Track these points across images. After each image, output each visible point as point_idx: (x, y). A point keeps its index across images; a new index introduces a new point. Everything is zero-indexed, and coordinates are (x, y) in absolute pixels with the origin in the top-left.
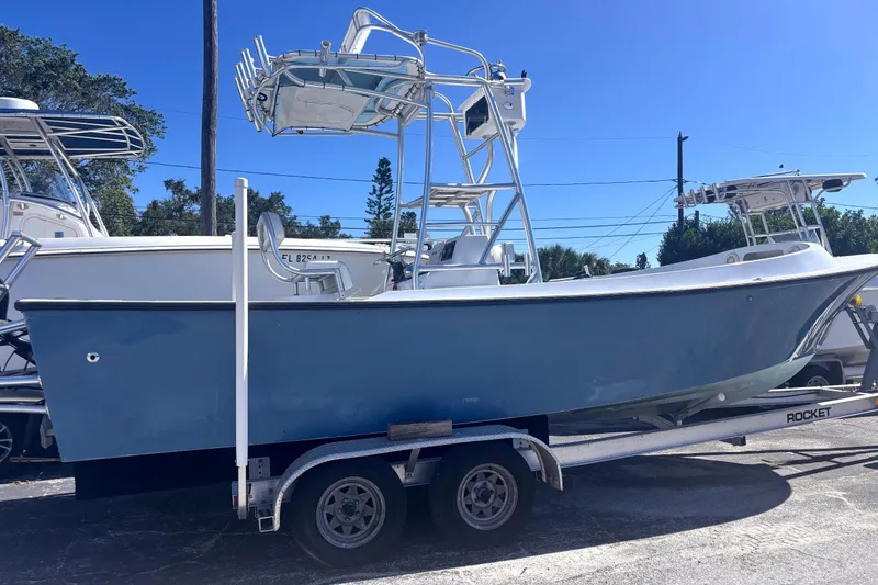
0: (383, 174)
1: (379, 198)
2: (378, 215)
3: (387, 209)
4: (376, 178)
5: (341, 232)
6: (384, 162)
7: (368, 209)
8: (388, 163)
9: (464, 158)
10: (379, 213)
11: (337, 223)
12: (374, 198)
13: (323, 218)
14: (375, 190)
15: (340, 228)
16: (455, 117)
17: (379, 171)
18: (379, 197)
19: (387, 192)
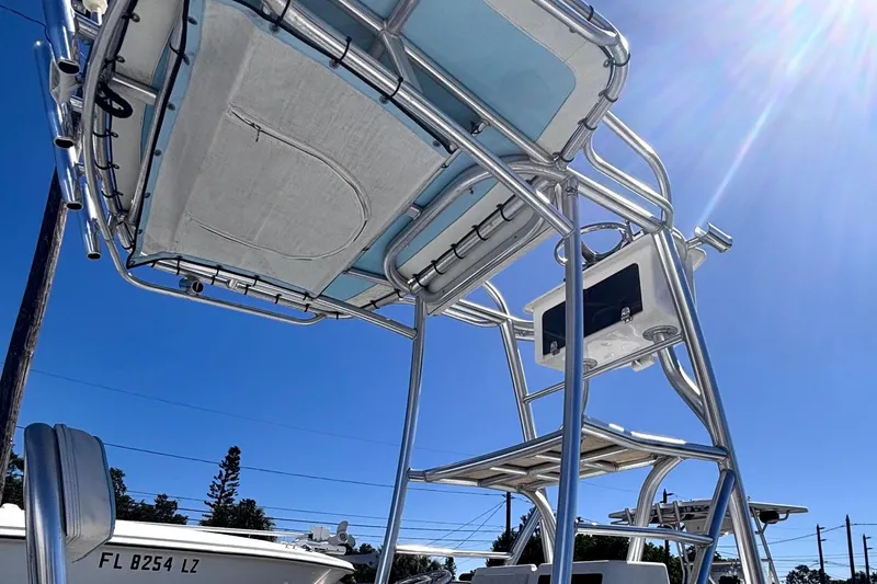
0: (232, 462)
2: (220, 499)
3: (230, 494)
4: (224, 464)
5: (177, 512)
6: (234, 451)
7: (210, 493)
8: (239, 452)
9: (525, 401)
10: (221, 497)
11: (175, 503)
12: (219, 482)
13: (159, 496)
14: (221, 475)
15: (176, 509)
16: (514, 323)
17: (227, 458)
18: (224, 482)
19: (233, 479)
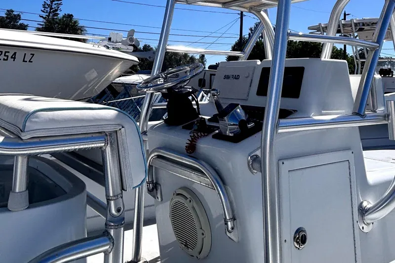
1: (52, 3)
2: (49, 14)
3: (56, 10)
5: (20, 22)
7: (43, 9)
10: (50, 12)
11: (19, 15)
12: (48, 2)
13: (8, 11)
15: (20, 19)
